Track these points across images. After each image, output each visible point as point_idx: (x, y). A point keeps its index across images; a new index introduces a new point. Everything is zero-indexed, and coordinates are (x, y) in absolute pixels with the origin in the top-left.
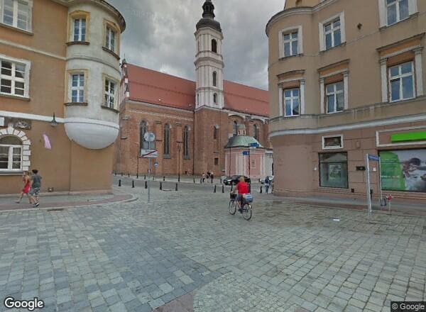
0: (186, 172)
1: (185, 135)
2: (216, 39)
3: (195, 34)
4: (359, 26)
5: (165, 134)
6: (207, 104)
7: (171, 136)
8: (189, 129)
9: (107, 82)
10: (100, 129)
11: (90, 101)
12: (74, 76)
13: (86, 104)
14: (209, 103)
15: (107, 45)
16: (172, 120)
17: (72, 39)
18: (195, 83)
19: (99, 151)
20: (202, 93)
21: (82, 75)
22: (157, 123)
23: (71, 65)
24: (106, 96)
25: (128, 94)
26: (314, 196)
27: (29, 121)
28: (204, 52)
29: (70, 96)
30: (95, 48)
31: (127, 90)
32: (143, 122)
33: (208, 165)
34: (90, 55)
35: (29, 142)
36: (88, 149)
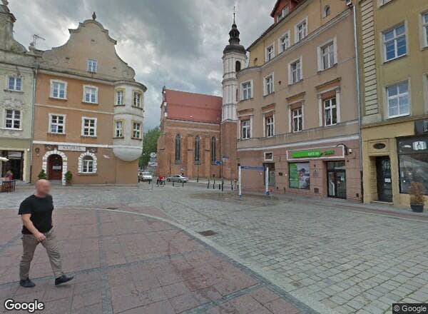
0: (214, 176)
1: (213, 145)
2: (240, 60)
3: (223, 58)
4: (280, 82)
5: (196, 144)
6: (230, 118)
7: (201, 146)
8: (217, 139)
9: (135, 124)
10: (130, 150)
11: (125, 136)
12: (118, 123)
13: (123, 138)
14: (232, 117)
15: (135, 103)
16: (202, 132)
17: (117, 104)
18: (221, 98)
19: (132, 162)
20: (227, 109)
21: (121, 122)
22: (190, 135)
23: (116, 117)
24: (135, 132)
25: (166, 115)
26: (259, 191)
27: (96, 148)
28: (229, 73)
29: (116, 134)
30: (128, 107)
31: (166, 111)
32: (178, 135)
33: (232, 170)
34: (125, 111)
35: (96, 159)
36: (125, 162)
